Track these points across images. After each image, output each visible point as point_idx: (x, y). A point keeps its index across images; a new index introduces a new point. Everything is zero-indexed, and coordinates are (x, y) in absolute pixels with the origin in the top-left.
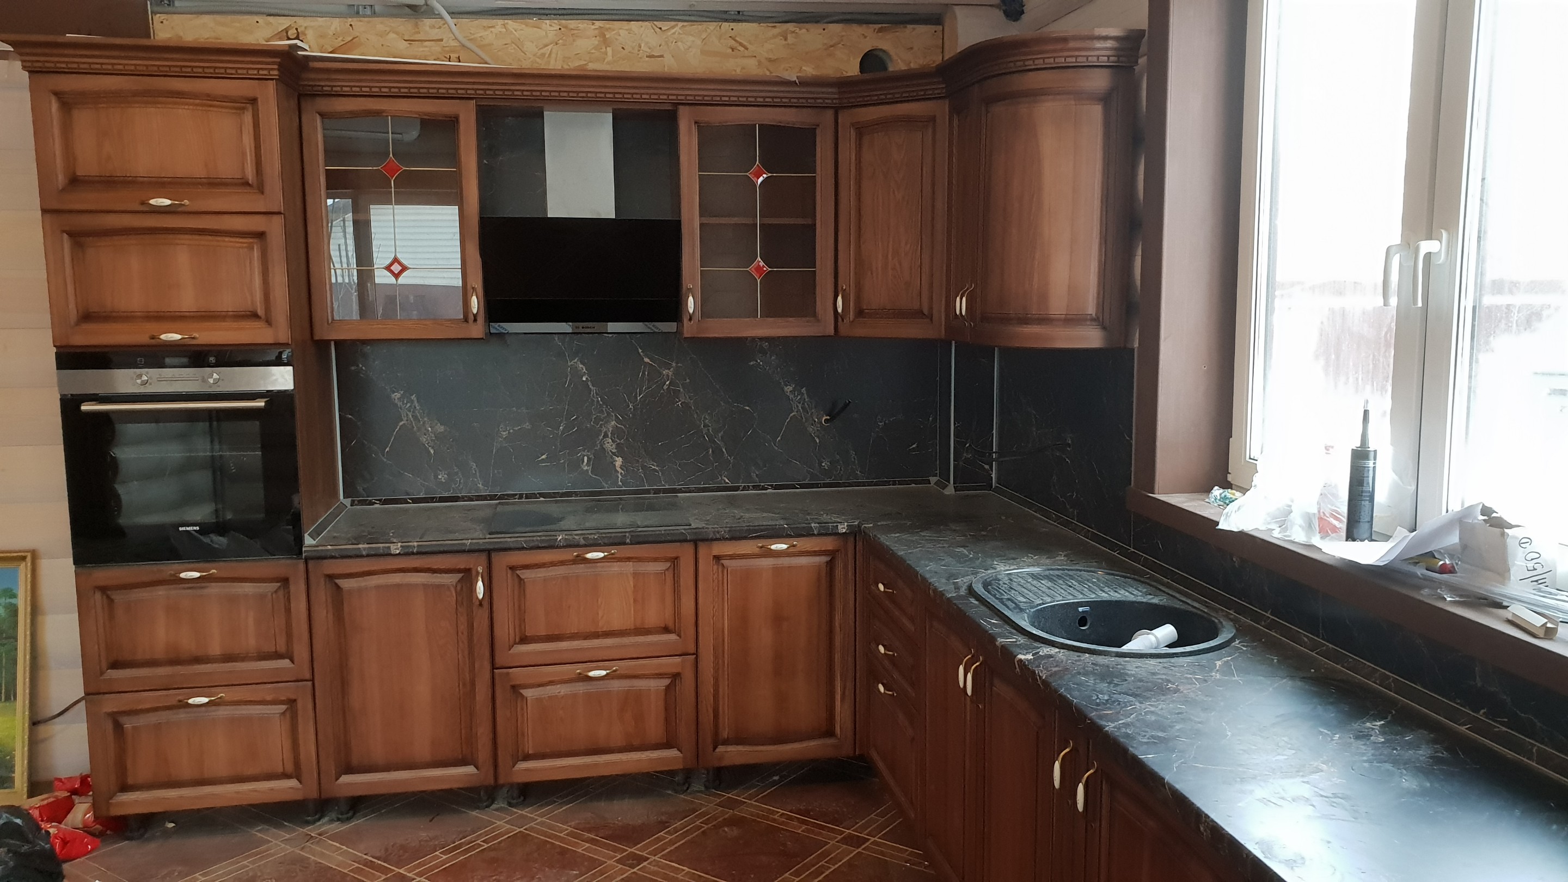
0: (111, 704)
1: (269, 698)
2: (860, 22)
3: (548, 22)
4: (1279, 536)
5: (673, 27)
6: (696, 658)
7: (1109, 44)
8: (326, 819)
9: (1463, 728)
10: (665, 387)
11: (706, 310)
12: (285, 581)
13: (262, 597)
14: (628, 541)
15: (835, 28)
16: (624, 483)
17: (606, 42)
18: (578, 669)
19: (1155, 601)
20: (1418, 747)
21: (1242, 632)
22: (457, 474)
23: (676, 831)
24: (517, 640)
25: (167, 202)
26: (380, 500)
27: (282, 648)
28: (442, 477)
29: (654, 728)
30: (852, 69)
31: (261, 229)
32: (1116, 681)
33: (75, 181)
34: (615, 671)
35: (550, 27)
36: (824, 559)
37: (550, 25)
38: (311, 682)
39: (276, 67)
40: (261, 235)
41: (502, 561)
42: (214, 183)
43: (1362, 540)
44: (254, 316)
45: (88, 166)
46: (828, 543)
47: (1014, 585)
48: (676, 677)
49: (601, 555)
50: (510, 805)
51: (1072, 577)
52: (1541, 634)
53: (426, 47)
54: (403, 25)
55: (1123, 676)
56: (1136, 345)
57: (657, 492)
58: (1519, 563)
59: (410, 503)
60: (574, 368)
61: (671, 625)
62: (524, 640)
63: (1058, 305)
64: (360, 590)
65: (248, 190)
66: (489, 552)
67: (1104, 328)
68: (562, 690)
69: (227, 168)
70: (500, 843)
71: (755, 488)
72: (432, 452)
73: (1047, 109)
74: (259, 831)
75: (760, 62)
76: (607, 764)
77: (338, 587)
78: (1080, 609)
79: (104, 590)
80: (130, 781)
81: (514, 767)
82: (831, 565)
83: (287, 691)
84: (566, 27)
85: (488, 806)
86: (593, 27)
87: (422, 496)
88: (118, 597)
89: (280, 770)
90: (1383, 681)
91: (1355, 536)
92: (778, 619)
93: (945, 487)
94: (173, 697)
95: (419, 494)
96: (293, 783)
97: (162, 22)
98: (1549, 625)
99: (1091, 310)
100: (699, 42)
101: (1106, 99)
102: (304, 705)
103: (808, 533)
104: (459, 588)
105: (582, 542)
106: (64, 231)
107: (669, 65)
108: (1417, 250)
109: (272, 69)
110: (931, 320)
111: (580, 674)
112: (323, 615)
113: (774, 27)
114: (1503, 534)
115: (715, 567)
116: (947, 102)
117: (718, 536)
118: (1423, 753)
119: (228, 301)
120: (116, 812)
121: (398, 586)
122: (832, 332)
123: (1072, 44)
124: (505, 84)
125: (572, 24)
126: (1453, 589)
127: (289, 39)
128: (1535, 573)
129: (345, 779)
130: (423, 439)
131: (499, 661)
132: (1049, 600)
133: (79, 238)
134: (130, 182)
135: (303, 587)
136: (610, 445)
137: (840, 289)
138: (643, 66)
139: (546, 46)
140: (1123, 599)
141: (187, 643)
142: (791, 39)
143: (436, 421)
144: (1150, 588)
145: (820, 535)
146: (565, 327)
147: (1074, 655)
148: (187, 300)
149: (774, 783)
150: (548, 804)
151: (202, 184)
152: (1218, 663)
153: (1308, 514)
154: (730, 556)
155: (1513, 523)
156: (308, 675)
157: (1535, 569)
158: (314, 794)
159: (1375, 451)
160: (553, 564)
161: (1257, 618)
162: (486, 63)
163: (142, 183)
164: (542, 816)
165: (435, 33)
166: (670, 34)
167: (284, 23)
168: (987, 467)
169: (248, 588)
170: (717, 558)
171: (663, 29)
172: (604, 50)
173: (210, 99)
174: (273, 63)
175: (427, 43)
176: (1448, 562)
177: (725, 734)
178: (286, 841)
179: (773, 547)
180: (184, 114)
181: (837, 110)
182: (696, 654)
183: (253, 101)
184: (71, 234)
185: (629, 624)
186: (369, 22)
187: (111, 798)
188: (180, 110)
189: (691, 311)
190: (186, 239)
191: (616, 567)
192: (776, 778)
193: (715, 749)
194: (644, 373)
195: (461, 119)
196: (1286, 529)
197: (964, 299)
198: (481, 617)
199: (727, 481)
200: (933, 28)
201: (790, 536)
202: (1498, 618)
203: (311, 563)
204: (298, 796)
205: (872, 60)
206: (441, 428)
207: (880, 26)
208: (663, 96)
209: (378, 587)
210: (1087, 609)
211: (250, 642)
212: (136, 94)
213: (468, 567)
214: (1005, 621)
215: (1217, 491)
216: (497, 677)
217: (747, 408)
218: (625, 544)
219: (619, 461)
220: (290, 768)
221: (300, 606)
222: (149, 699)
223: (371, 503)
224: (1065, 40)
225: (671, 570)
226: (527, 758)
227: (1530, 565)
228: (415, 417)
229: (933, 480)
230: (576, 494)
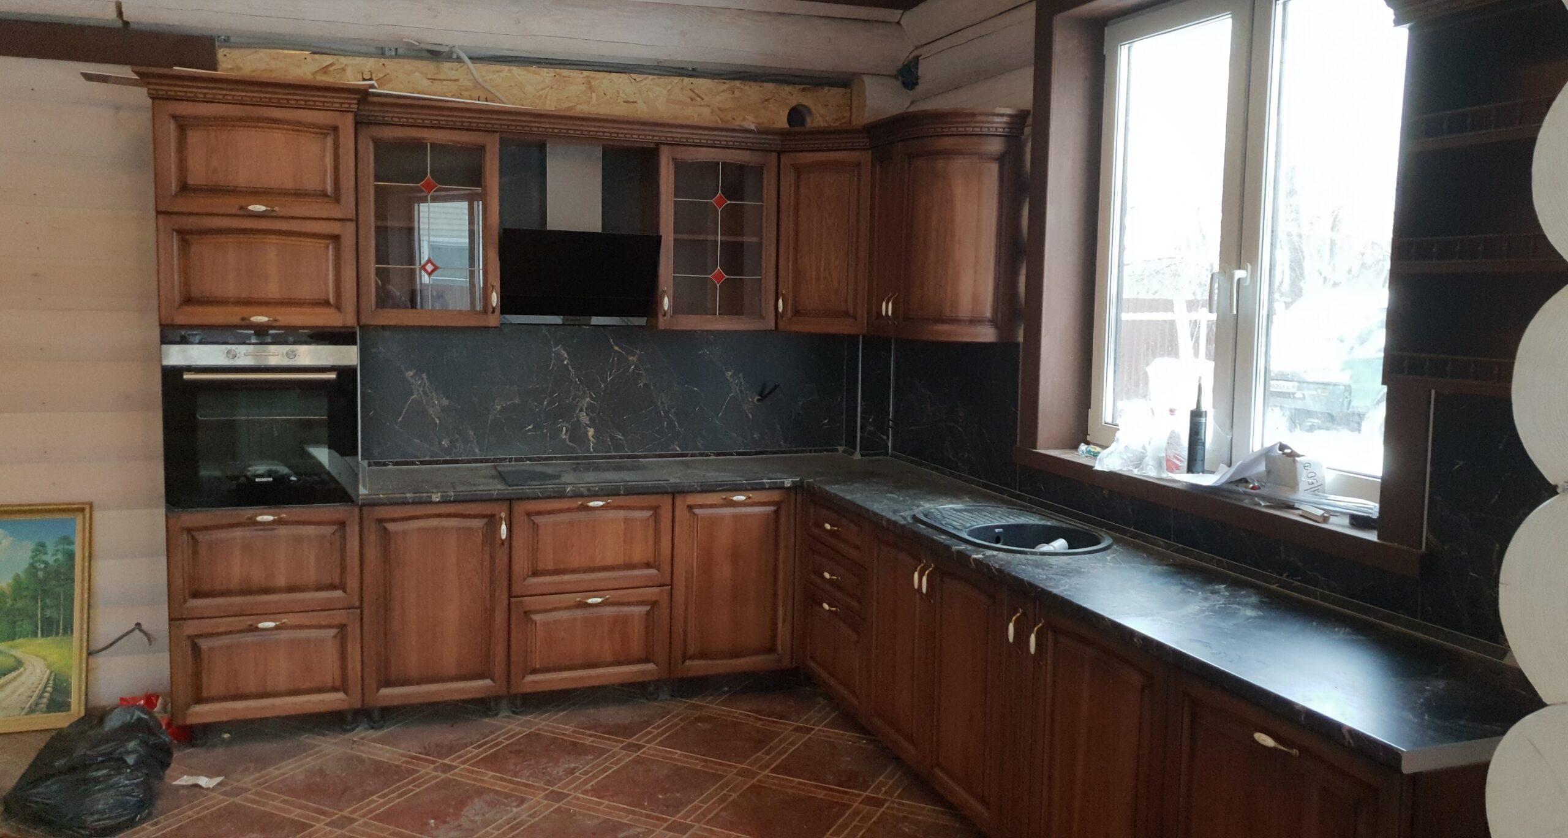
0: (191, 628)
1: (324, 623)
2: (788, 82)
3: (545, 70)
4: (1139, 473)
5: (645, 79)
6: (671, 588)
7: (1005, 119)
8: (360, 728)
9: (1274, 587)
10: (631, 370)
11: (676, 309)
12: (342, 524)
13: (323, 537)
14: (622, 492)
15: (770, 86)
16: (595, 451)
17: (591, 88)
18: (578, 598)
19: (1049, 523)
20: (1250, 597)
21: (1116, 541)
22: (457, 440)
23: (659, 727)
24: (530, 573)
25: (262, 208)
26: (393, 462)
27: (337, 581)
28: (445, 443)
29: (636, 646)
30: (782, 122)
31: (336, 232)
32: (1046, 568)
33: (185, 188)
34: (607, 599)
35: (546, 74)
36: (772, 508)
37: (548, 73)
38: (359, 610)
39: (355, 102)
40: (336, 238)
41: (521, 508)
42: (298, 194)
43: (1198, 473)
44: (326, 303)
45: (197, 175)
46: (775, 496)
47: (946, 516)
48: (654, 604)
49: (601, 503)
50: (514, 712)
51: (982, 510)
52: (1321, 520)
53: (445, 85)
54: (427, 67)
55: (1050, 566)
56: (1021, 339)
57: (622, 457)
58: (1304, 480)
59: (418, 465)
60: (558, 355)
61: (651, 560)
62: (535, 574)
63: (965, 310)
64: (404, 532)
65: (326, 200)
66: (510, 501)
67: (997, 327)
68: (565, 615)
69: (311, 183)
70: (519, 739)
71: (701, 455)
72: (438, 421)
73: (958, 165)
74: (306, 738)
75: (713, 112)
76: (599, 676)
77: (385, 529)
78: (997, 530)
79: (189, 530)
80: (205, 694)
81: (523, 679)
82: (776, 513)
83: (340, 616)
84: (560, 75)
85: (496, 715)
86: (581, 76)
87: (427, 459)
88: (201, 537)
89: (330, 685)
90: (1219, 564)
91: (1193, 470)
92: (735, 556)
93: (852, 454)
94: (247, 621)
95: (424, 457)
96: (341, 695)
97: (225, 55)
98: (1326, 515)
99: (988, 314)
100: (665, 92)
101: (1001, 159)
102: (354, 630)
103: (761, 488)
104: (485, 530)
105: (586, 493)
106: (173, 230)
107: (641, 110)
108: (1232, 277)
109: (354, 104)
110: (856, 320)
111: (580, 601)
112: (373, 553)
113: (724, 83)
114: (1294, 461)
115: (688, 515)
116: (870, 152)
117: (692, 489)
118: (1254, 599)
119: (306, 291)
120: (191, 721)
121: (435, 529)
122: (773, 328)
123: (979, 118)
124: (524, 121)
125: (565, 72)
126: (1263, 498)
127: (364, 80)
128: (1313, 486)
129: (384, 691)
130: (431, 411)
131: (516, 589)
132: (975, 524)
133: (185, 236)
134: (233, 191)
135: (357, 529)
136: (584, 418)
137: (780, 293)
138: (619, 110)
139: (543, 89)
140: (1026, 523)
141: (258, 576)
142: (737, 93)
143: (442, 396)
144: (1041, 517)
145: (770, 489)
146: (557, 320)
147: (1010, 556)
148: (273, 289)
149: (725, 693)
150: (546, 712)
151: (290, 194)
152: (1108, 558)
153: (1159, 457)
154: (699, 505)
155: (1301, 454)
156: (357, 604)
157: (1313, 483)
158: (358, 705)
159: (1206, 412)
160: (561, 511)
161: (1124, 532)
162: (504, 103)
163: (240, 191)
164: (544, 720)
165: (453, 74)
166: (642, 84)
167: (327, 60)
168: (885, 437)
169: (311, 530)
170: (690, 508)
171: (638, 80)
172: (589, 95)
173: (299, 127)
174: (354, 99)
175: (445, 83)
176: (1256, 484)
177: (692, 650)
178: (335, 744)
179: (735, 498)
180: (277, 138)
181: (779, 154)
182: (671, 585)
183: (335, 129)
184: (180, 232)
185: (620, 560)
186: (398, 63)
187: (186, 709)
188: (276, 134)
189: (666, 308)
190: (273, 238)
191: (611, 514)
192: (726, 689)
193: (683, 662)
194: (614, 359)
195: (488, 148)
196: (1142, 469)
197: (890, 304)
198: (502, 556)
199: (678, 449)
200: (844, 90)
201: (749, 490)
202: (1294, 514)
203: (365, 509)
204: (344, 706)
205: (796, 115)
206: (446, 402)
207: (803, 86)
208: (648, 138)
209: (419, 530)
210: (1001, 530)
211: (311, 575)
212: (240, 119)
213: (493, 513)
214: (951, 537)
215: (1083, 447)
216: (513, 607)
217: (696, 389)
218: (619, 495)
219: (591, 432)
220: (338, 683)
221: (353, 545)
222: (224, 624)
223: (385, 464)
224: (973, 115)
225: (653, 518)
226: (534, 671)
227: (1310, 481)
228: (425, 393)
229: (841, 449)
230: (556, 458)
